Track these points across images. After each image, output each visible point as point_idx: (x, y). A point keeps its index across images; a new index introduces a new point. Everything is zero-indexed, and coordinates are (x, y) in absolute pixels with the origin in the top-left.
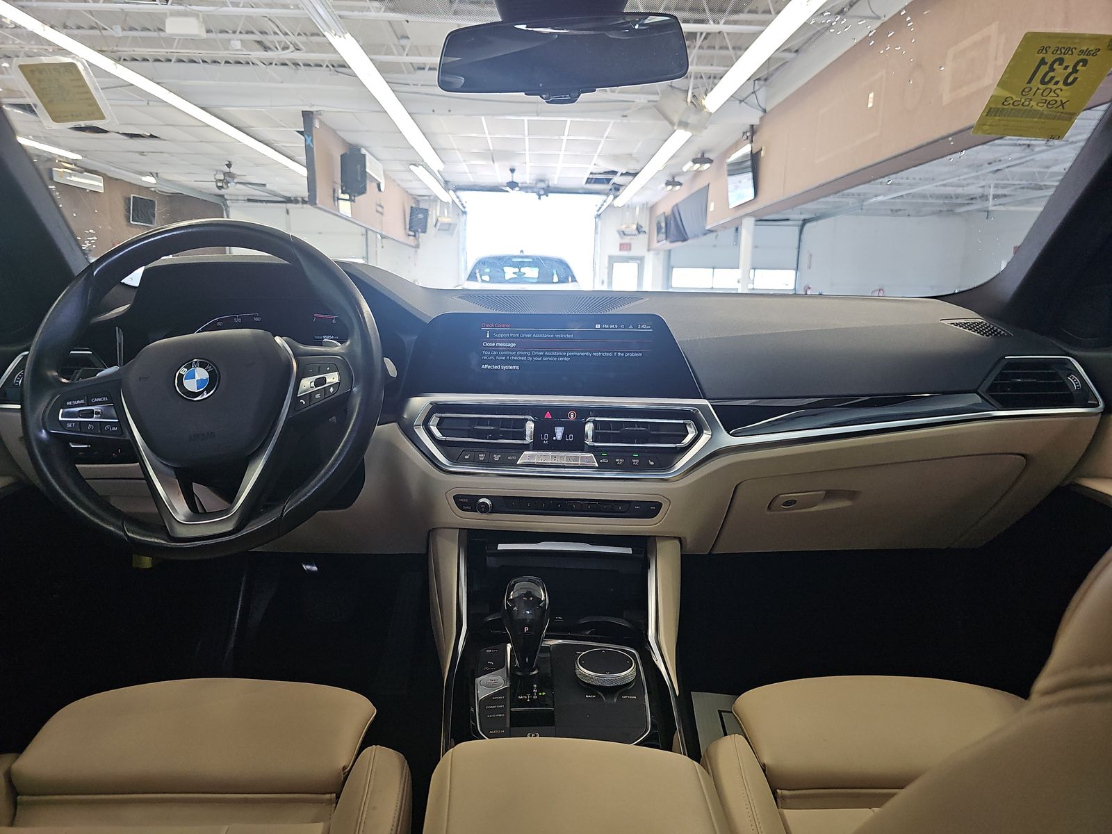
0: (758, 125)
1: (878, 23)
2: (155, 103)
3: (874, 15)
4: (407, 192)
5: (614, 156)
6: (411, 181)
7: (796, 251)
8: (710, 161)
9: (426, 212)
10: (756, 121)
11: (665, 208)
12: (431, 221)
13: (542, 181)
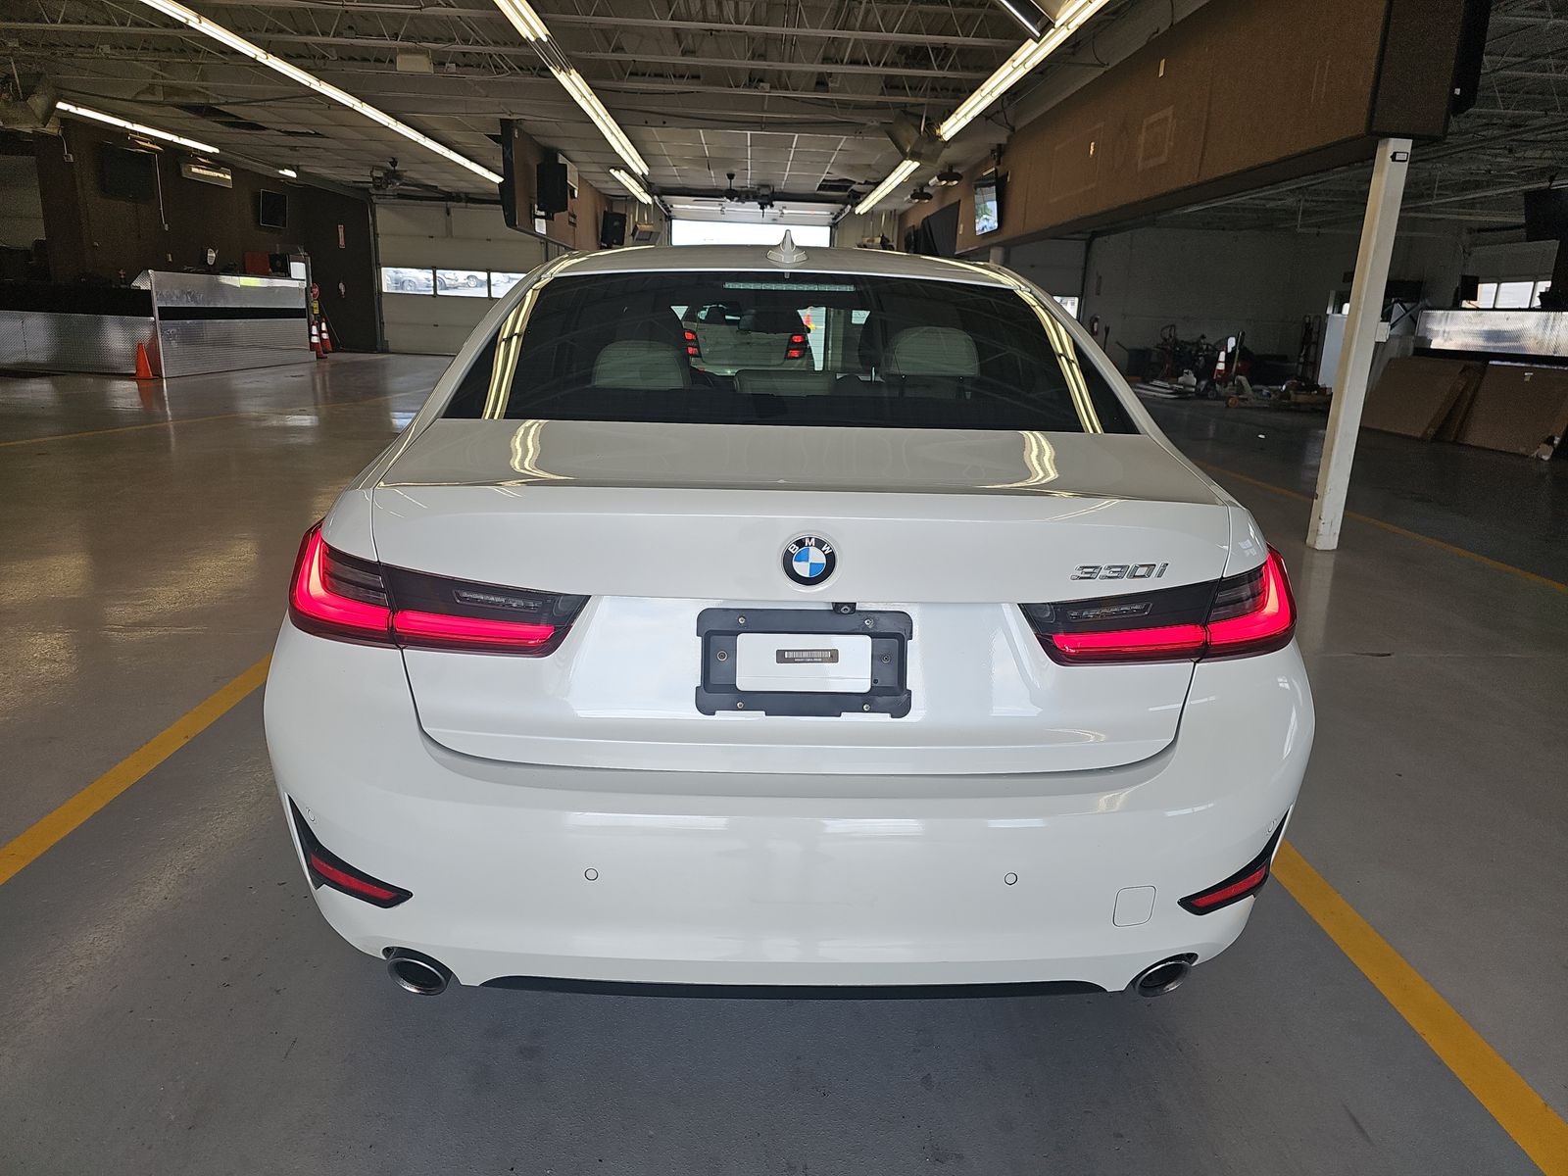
0: (1005, 145)
1: (1101, 71)
2: (336, 107)
3: (1097, 62)
4: (600, 192)
5: (849, 165)
6: (607, 182)
7: (1081, 273)
8: (958, 177)
9: (623, 218)
10: (1003, 140)
11: (915, 221)
12: (629, 229)
13: (768, 186)
